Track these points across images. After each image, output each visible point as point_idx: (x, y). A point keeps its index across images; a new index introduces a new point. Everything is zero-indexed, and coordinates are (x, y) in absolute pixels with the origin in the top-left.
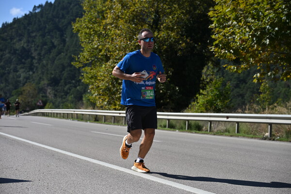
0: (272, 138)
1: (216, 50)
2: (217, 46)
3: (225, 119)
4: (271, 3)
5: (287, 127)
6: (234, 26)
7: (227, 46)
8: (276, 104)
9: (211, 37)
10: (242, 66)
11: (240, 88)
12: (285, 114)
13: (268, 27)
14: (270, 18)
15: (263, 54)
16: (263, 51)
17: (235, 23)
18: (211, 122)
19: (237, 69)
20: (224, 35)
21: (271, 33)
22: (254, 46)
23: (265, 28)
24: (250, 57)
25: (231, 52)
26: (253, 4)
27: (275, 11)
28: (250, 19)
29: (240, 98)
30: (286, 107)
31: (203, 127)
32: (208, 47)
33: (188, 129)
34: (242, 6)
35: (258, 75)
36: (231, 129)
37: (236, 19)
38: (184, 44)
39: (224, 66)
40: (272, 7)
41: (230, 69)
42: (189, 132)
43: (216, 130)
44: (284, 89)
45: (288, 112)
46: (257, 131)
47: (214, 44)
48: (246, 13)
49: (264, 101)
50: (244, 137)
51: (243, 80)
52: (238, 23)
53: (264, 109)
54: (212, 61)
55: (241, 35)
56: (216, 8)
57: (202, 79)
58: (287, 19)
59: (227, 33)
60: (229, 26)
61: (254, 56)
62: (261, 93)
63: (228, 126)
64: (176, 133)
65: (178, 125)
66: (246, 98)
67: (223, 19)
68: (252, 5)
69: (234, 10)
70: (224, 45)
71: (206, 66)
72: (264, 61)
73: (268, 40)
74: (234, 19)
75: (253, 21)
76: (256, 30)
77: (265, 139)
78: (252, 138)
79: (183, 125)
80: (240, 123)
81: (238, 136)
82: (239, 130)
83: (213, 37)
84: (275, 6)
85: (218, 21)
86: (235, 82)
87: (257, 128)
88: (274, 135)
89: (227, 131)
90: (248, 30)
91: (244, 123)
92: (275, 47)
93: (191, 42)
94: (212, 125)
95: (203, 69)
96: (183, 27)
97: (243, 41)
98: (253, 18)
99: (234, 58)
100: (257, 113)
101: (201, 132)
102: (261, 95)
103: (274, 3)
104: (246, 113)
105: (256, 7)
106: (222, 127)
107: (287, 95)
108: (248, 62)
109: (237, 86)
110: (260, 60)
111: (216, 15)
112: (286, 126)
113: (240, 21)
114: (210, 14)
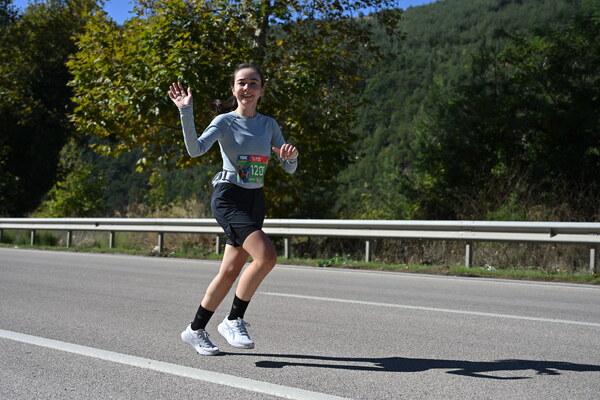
0: (164, 253)
1: (79, 120)
2: (80, 114)
3: (93, 227)
4: (162, 54)
5: (186, 237)
6: (107, 85)
7: (95, 115)
8: (172, 204)
9: (71, 101)
10: (120, 147)
11: (121, 180)
12: (183, 217)
13: (157, 88)
14: (160, 76)
15: (151, 129)
16: (152, 125)
17: (108, 80)
18: (71, 231)
19: (112, 150)
20: (91, 99)
21: (161, 98)
22: (137, 118)
23: (153, 91)
24: (131, 133)
25: (101, 125)
26: (135, 53)
27: (167, 66)
28: (130, 77)
29: (121, 195)
30: (185, 208)
31: (59, 240)
32: (66, 117)
33: (34, 243)
34: (119, 56)
35: (144, 160)
36: (103, 242)
37: (110, 74)
38: (29, 108)
39: (92, 146)
40: (164, 59)
41: (101, 150)
42: (35, 249)
43: (79, 244)
44: (186, 182)
45: (187, 215)
46: (142, 243)
47: (76, 110)
48: (125, 66)
49: (155, 200)
50: (122, 253)
51: (126, 168)
52: (112, 81)
53: (154, 211)
54: (75, 137)
55: (117, 99)
56: (79, 55)
57: (59, 165)
58: (185, 78)
59: (95, 95)
60: (99, 85)
61: (137, 131)
62: (149, 188)
63: (100, 238)
64: (15, 251)
65: (18, 238)
66: (130, 194)
67: (90, 73)
68: (133, 55)
69: (106, 61)
70: (90, 113)
71: (66, 146)
72: (152, 140)
73: (157, 109)
74: (106, 75)
75: (135, 79)
76: (140, 94)
77: (154, 255)
78: (134, 254)
79: (26, 238)
80: (116, 234)
81: (113, 253)
82: (114, 242)
83: (74, 100)
84: (167, 58)
85: (82, 76)
86: (114, 171)
87: (143, 238)
88: (166, 249)
89: (97, 245)
90: (127, 92)
91: (122, 233)
92: (168, 119)
93: (41, 106)
94: (74, 237)
95: (61, 149)
96: (28, 83)
97: (120, 108)
98: (135, 75)
99: (107, 134)
100: (143, 217)
101: (55, 248)
102: (151, 191)
103: (166, 55)
104: (126, 217)
105: (140, 58)
106: (89, 240)
107: (190, 191)
108: (128, 141)
109: (116, 177)
110: (147, 138)
111: (79, 67)
112: (184, 235)
113: (116, 78)
114: (68, 64)
